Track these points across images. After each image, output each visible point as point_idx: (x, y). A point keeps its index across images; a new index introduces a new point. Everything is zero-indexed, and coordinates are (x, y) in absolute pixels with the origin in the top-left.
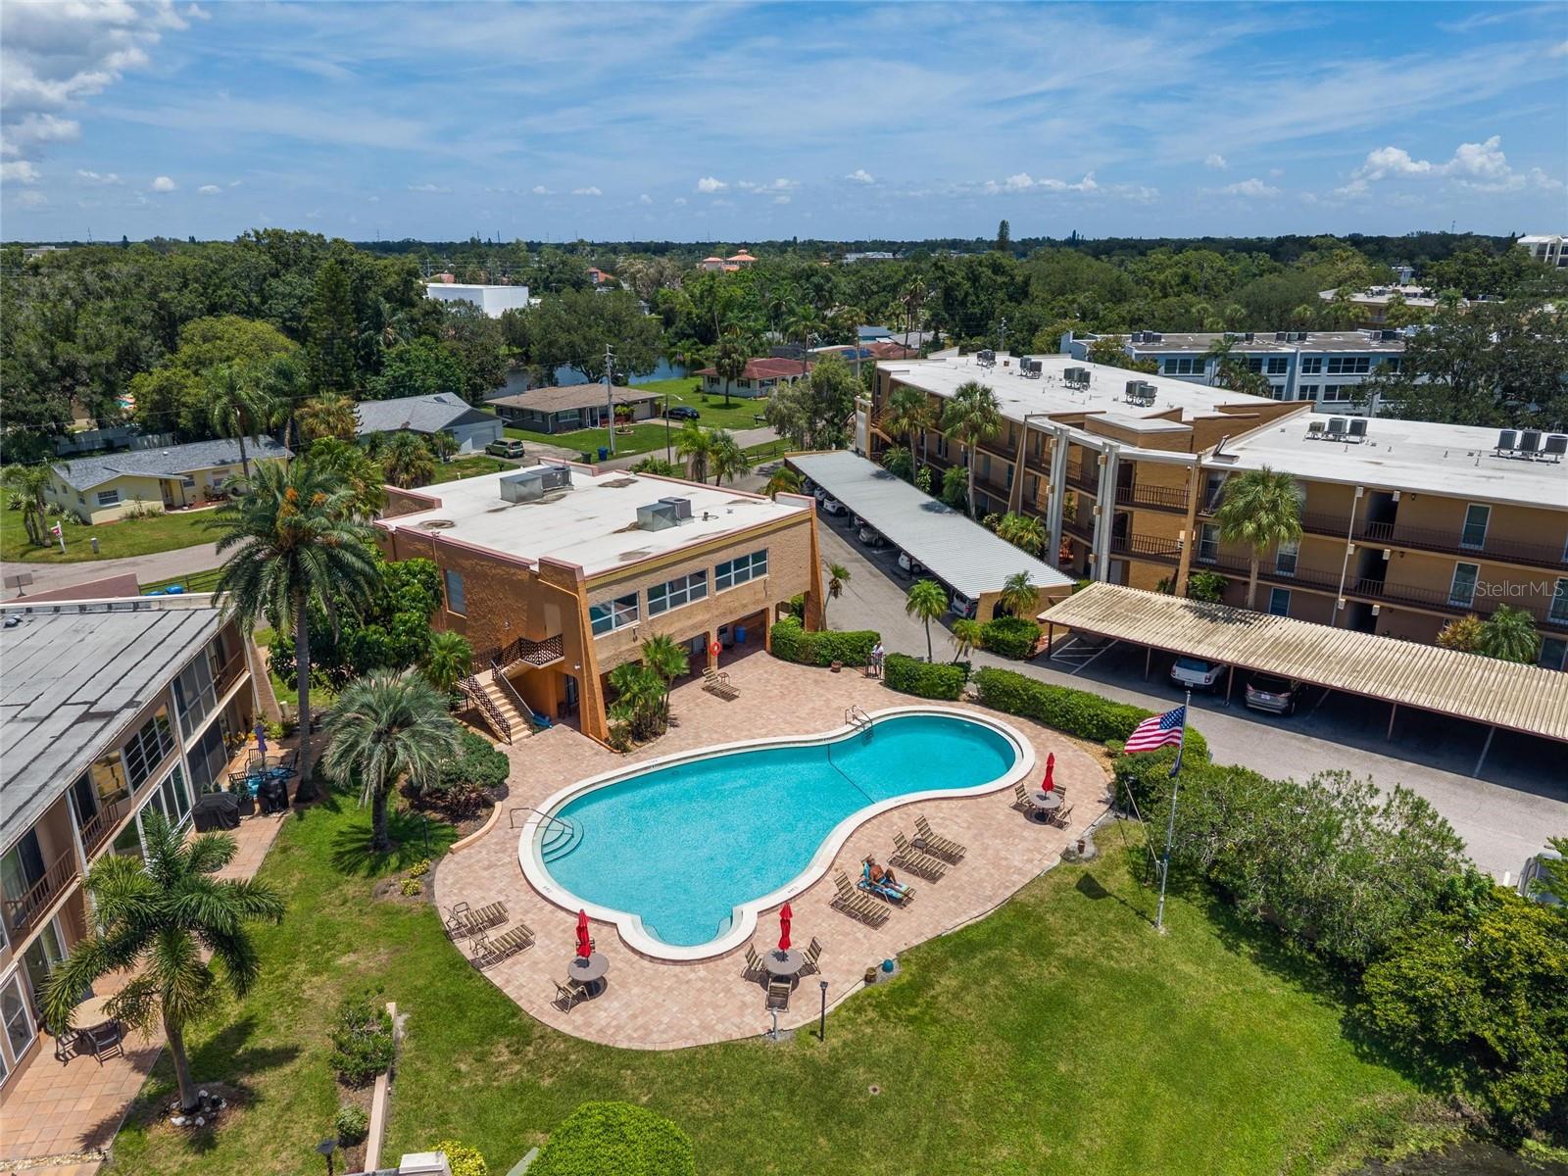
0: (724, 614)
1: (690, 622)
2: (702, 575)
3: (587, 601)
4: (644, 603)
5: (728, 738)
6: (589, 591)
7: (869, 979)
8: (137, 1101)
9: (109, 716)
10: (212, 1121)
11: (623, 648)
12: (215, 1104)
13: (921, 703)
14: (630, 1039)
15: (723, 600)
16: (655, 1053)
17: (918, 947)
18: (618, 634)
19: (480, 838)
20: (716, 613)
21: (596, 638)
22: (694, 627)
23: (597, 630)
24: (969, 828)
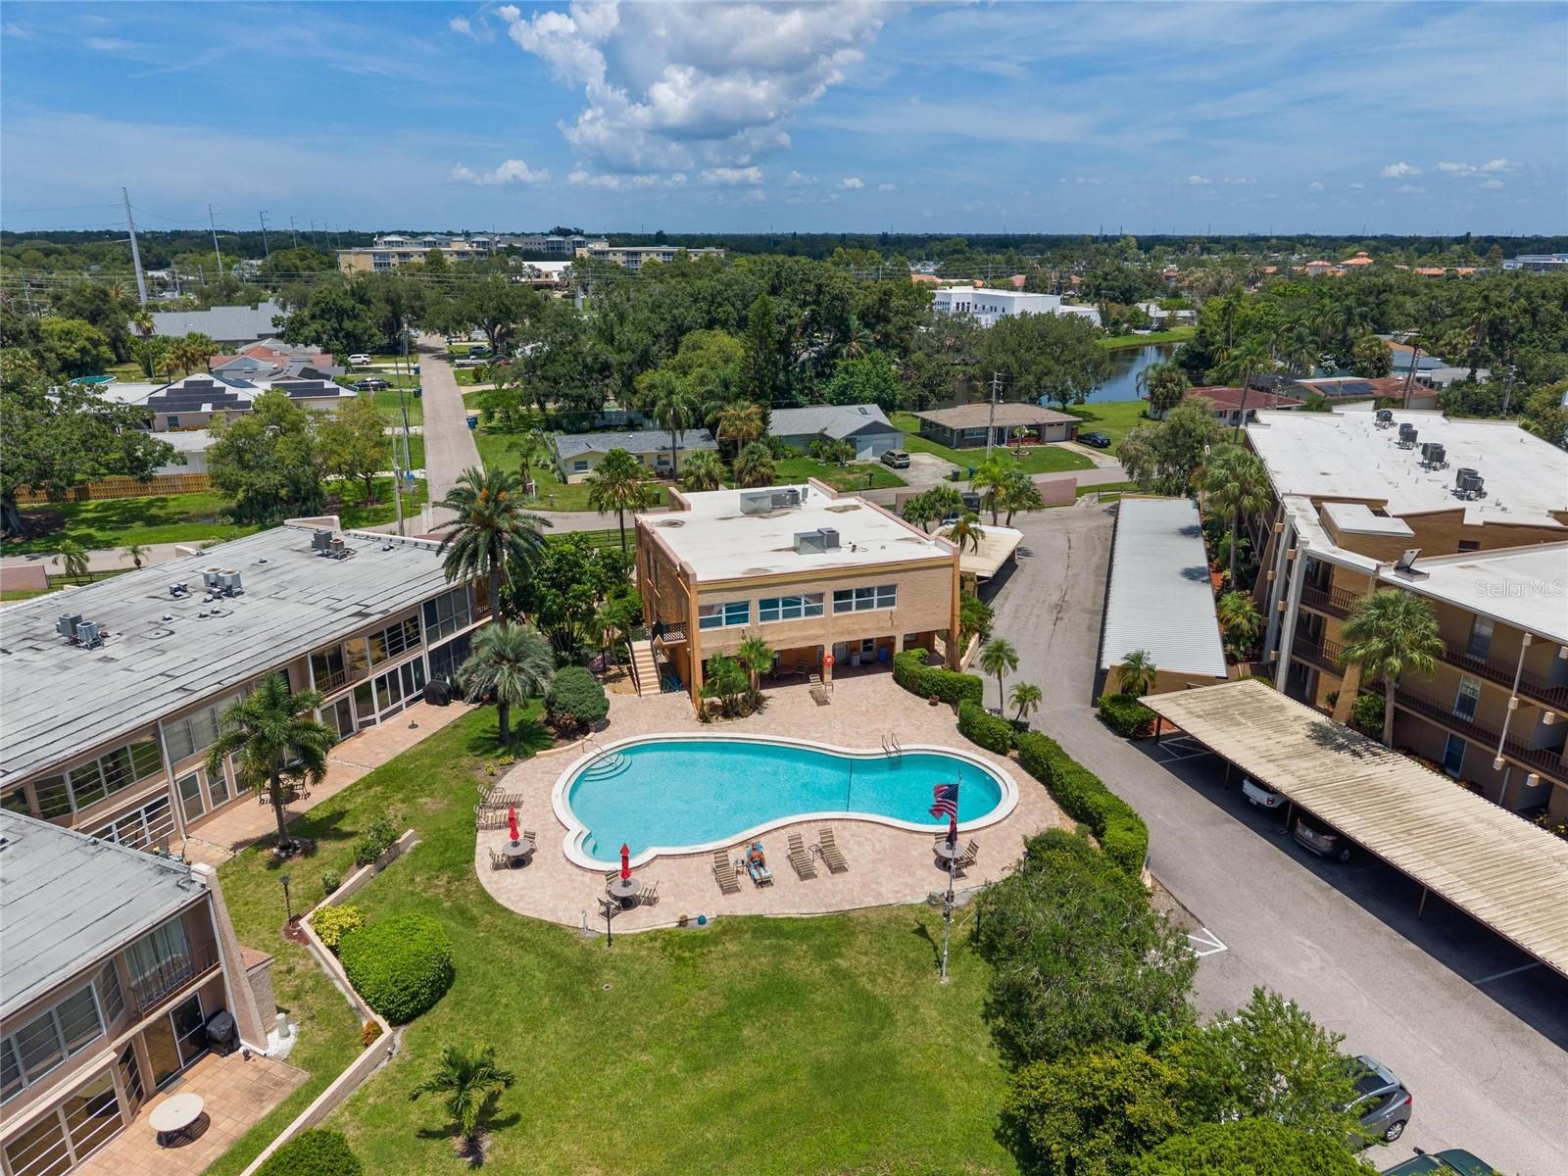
0: (841, 634)
1: (803, 634)
2: (820, 597)
3: (696, 601)
4: (755, 611)
5: (788, 733)
6: (699, 592)
7: (683, 922)
8: (270, 835)
9: (368, 615)
10: (288, 857)
11: (732, 643)
12: (296, 849)
13: (969, 749)
14: (509, 899)
15: (840, 621)
16: (512, 913)
17: (737, 917)
18: (727, 631)
19: (559, 752)
20: (832, 630)
21: (701, 630)
22: (805, 638)
23: (703, 624)
24: (879, 852)
